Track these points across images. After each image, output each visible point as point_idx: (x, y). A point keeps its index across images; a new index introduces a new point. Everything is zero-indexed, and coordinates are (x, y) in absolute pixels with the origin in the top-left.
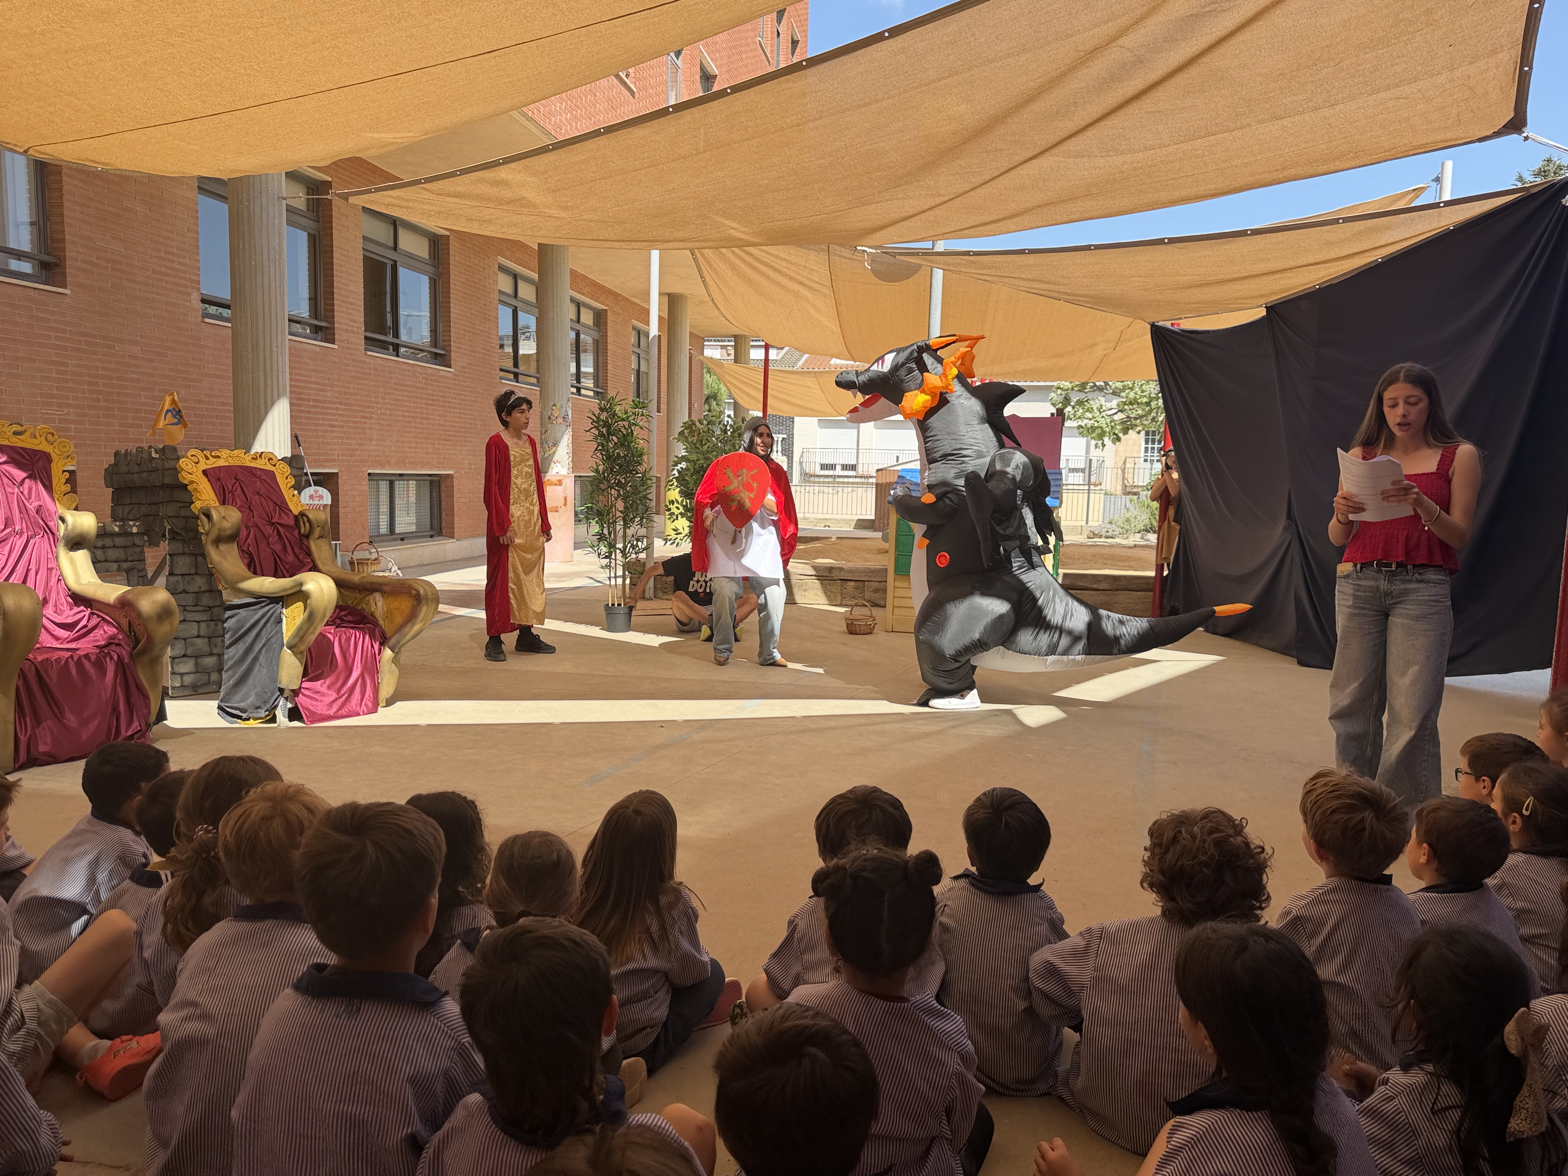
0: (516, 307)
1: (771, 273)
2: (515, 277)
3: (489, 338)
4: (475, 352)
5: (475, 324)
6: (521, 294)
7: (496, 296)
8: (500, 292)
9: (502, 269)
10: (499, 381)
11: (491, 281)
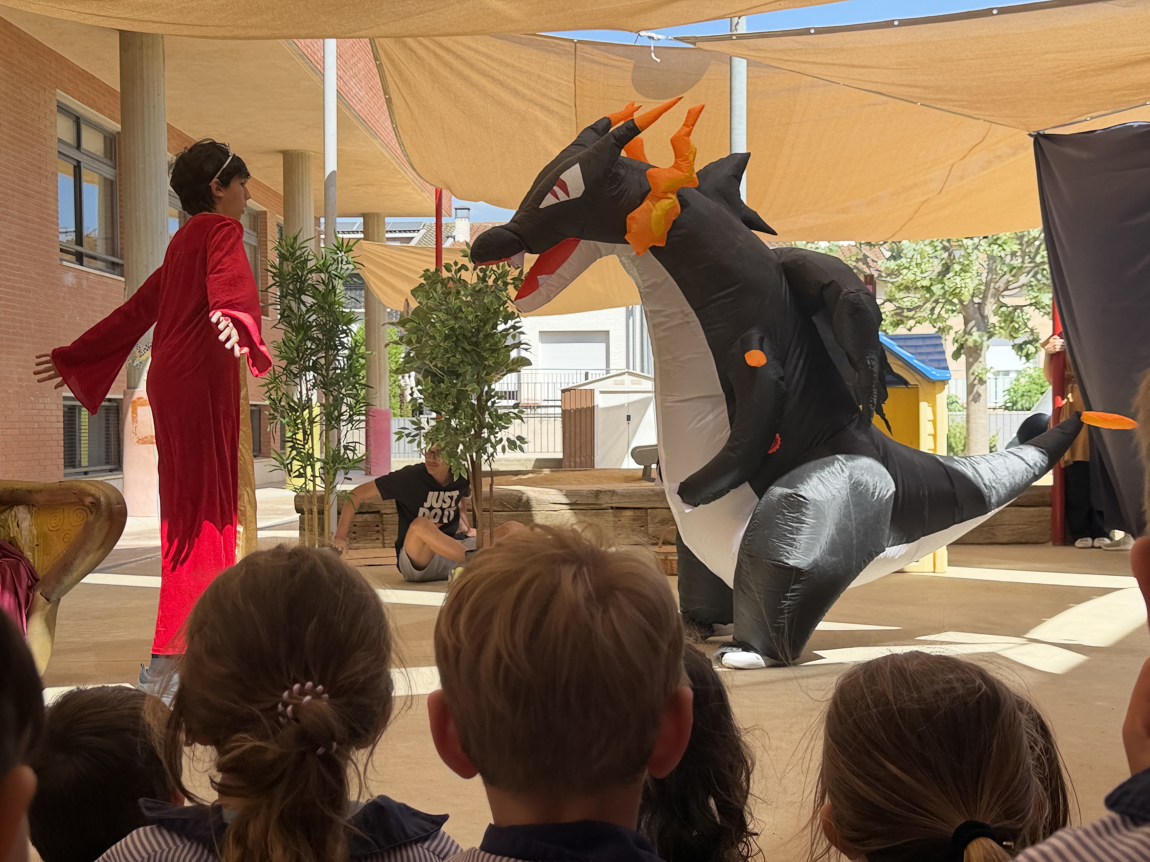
0: (79, 162)
1: (489, 86)
2: (78, 121)
3: (46, 201)
4: (26, 220)
5: (27, 182)
6: (85, 145)
7: (54, 144)
8: (60, 141)
9: (63, 109)
10: (59, 262)
11: (48, 124)
